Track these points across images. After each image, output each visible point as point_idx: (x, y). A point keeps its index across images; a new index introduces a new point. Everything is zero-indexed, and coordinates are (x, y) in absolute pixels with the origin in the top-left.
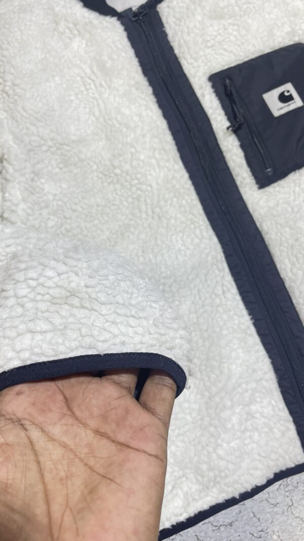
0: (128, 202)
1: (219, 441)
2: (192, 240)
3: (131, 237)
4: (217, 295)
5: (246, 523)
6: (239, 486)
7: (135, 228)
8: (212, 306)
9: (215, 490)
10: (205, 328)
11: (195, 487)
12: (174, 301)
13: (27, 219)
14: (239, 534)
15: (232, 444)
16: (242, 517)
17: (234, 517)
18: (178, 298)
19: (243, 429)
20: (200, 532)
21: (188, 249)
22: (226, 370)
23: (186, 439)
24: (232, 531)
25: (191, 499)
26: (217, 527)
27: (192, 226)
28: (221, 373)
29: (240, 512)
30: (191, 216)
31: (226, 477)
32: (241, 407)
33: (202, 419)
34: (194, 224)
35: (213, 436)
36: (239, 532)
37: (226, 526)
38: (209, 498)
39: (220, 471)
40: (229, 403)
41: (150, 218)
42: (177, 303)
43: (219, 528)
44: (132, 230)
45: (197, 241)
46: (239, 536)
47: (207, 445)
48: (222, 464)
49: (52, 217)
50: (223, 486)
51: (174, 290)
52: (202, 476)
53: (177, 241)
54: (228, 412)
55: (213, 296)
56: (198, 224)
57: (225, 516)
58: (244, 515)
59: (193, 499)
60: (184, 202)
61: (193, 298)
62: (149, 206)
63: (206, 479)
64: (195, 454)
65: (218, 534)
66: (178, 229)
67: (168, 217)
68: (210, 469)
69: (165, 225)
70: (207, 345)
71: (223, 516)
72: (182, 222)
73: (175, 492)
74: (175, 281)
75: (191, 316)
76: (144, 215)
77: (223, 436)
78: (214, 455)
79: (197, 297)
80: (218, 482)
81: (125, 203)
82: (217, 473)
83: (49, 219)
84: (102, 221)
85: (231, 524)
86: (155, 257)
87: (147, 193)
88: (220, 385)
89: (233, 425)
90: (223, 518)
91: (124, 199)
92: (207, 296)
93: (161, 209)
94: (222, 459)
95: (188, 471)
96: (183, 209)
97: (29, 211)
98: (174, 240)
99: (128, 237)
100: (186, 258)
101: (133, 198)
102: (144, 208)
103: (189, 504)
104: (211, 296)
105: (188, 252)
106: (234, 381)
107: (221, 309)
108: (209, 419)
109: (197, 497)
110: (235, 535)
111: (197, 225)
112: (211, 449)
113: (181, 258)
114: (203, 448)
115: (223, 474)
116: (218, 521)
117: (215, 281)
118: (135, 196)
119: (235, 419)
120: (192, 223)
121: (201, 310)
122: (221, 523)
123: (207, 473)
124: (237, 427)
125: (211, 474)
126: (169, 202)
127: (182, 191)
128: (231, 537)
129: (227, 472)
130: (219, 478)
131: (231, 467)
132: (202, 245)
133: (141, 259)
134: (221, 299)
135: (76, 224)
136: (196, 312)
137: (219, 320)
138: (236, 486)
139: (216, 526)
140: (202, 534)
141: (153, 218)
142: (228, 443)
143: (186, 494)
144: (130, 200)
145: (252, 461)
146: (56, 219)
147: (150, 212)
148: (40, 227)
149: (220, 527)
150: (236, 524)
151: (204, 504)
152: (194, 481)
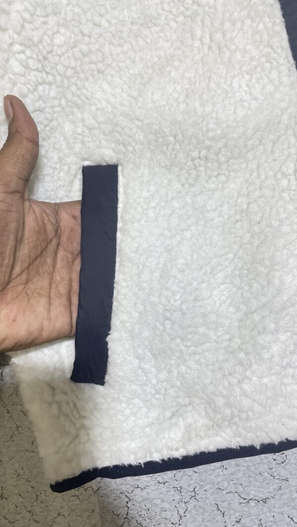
0: (176, 22)
1: (248, 373)
2: (264, 87)
3: (173, 73)
4: (285, 175)
5: (285, 504)
6: (264, 434)
7: (181, 61)
8: (274, 190)
9: (228, 431)
10: (257, 219)
11: (202, 421)
12: (218, 174)
13: (23, 26)
14: (274, 514)
15: (265, 380)
16: (282, 494)
17: (270, 493)
18: (226, 173)
19: (284, 364)
20: (223, 501)
21: (255, 99)
22: (277, 282)
23: (203, 361)
24: (265, 510)
25: (193, 435)
26: (247, 501)
27: (268, 65)
28: (269, 283)
29: (280, 488)
30: (268, 50)
31: (248, 419)
32: (289, 334)
33: (230, 340)
34: (271, 63)
35: (241, 364)
36: (274, 512)
37: (259, 502)
38: (218, 439)
39: (240, 411)
40: (273, 326)
41: (206, 47)
42: (223, 178)
43: (248, 501)
44: (177, 63)
45: (270, 88)
46: (274, 516)
47: (230, 375)
48: (246, 402)
49: (62, 30)
50: (241, 429)
51: (223, 159)
52: (214, 411)
53: (240, 86)
54: (269, 338)
55: (279, 175)
56: (278, 63)
57: (258, 490)
58: (285, 493)
59: (197, 435)
60: (261, 26)
61: (248, 176)
62: (207, 30)
63: (219, 417)
64: (211, 383)
65: (246, 509)
66: (244, 68)
67: (233, 47)
68: (228, 405)
69: (226, 60)
70: (256, 242)
71: (256, 489)
72: (252, 59)
73: (174, 420)
74: (225, 146)
75: (239, 200)
76: (197, 44)
77: (255, 367)
78: (237, 389)
79: (255, 174)
80: (235, 424)
81: (173, 24)
82: (236, 412)
83: (58, 32)
84: (136, 47)
85: (265, 501)
86: (203, 105)
87: (207, 8)
88: (264, 299)
89: (272, 356)
90: (255, 491)
91: (172, 17)
92: (271, 173)
93: (224, 35)
94: (247, 396)
95: (197, 401)
96: (258, 37)
97: (27, 16)
98: (236, 85)
99: (169, 73)
100: (249, 112)
101: (185, 17)
102: (199, 32)
103: (190, 440)
104: (275, 175)
105: (254, 104)
106: (285, 298)
107: (286, 195)
108: (240, 342)
109: (202, 434)
110: (269, 514)
111: (275, 63)
112: (235, 381)
113: (241, 113)
114: (224, 376)
115: (244, 416)
116: (248, 494)
117: (286, 152)
118: (189, 13)
119: (275, 349)
120: (268, 61)
121: (257, 193)
122: (252, 497)
123: (222, 409)
124: (277, 359)
125: (228, 412)
126: (238, 25)
127: (261, 8)
128: (263, 516)
129: (250, 413)
130: (237, 419)
131: (257, 408)
132: (278, 95)
133: (183, 107)
134: (289, 180)
135: (97, 46)
136: (248, 195)
137: (281, 210)
138: (258, 433)
139: (246, 499)
140: (225, 504)
141: (210, 48)
142: (261, 377)
143: (188, 428)
144: (180, 19)
145: (289, 407)
146: (68, 33)
147: (207, 40)
148: (40, 41)
149: (250, 501)
150: (272, 501)
151: (210, 444)
152: (204, 413)
